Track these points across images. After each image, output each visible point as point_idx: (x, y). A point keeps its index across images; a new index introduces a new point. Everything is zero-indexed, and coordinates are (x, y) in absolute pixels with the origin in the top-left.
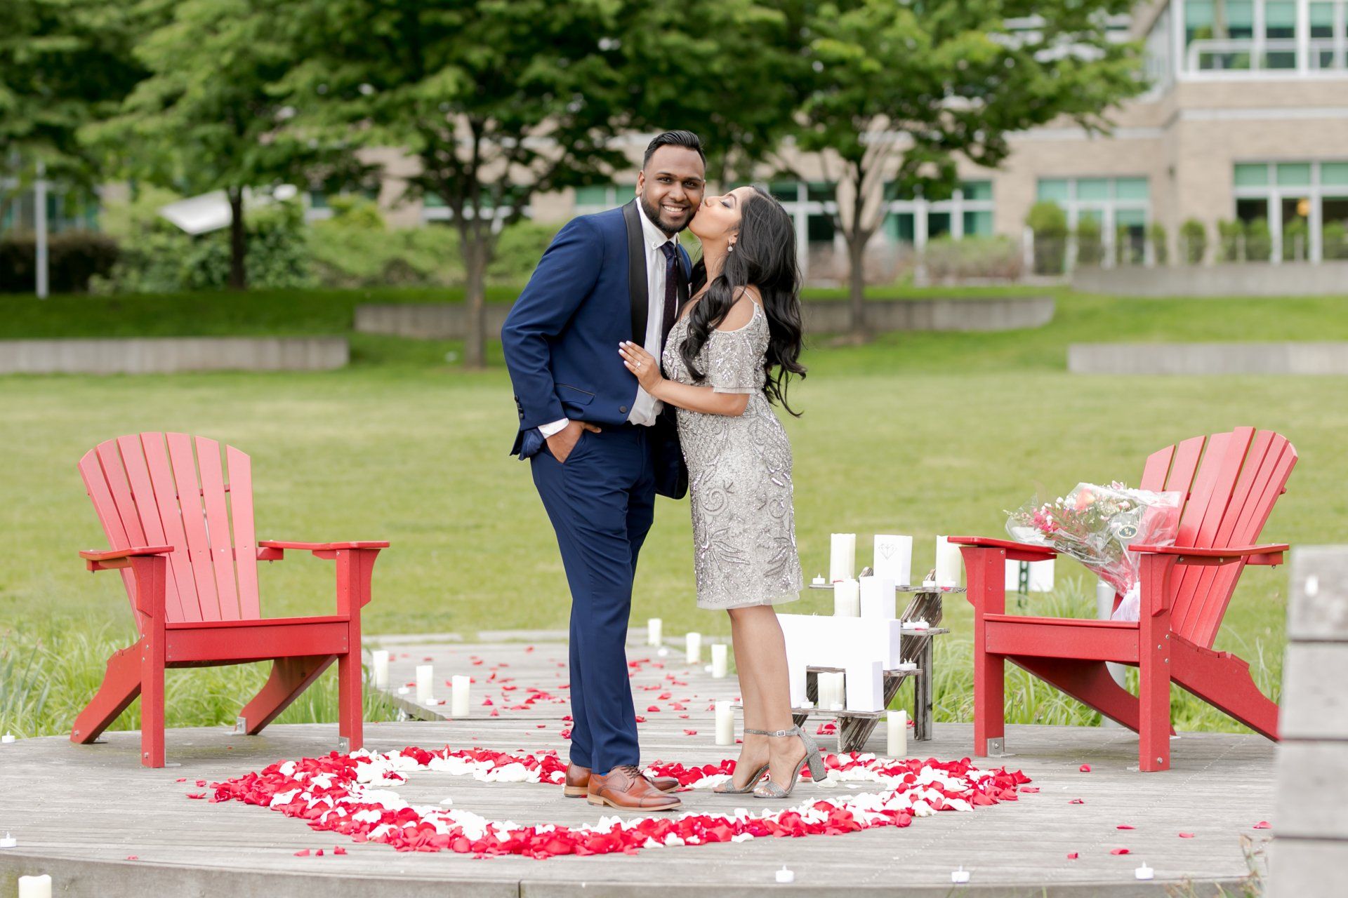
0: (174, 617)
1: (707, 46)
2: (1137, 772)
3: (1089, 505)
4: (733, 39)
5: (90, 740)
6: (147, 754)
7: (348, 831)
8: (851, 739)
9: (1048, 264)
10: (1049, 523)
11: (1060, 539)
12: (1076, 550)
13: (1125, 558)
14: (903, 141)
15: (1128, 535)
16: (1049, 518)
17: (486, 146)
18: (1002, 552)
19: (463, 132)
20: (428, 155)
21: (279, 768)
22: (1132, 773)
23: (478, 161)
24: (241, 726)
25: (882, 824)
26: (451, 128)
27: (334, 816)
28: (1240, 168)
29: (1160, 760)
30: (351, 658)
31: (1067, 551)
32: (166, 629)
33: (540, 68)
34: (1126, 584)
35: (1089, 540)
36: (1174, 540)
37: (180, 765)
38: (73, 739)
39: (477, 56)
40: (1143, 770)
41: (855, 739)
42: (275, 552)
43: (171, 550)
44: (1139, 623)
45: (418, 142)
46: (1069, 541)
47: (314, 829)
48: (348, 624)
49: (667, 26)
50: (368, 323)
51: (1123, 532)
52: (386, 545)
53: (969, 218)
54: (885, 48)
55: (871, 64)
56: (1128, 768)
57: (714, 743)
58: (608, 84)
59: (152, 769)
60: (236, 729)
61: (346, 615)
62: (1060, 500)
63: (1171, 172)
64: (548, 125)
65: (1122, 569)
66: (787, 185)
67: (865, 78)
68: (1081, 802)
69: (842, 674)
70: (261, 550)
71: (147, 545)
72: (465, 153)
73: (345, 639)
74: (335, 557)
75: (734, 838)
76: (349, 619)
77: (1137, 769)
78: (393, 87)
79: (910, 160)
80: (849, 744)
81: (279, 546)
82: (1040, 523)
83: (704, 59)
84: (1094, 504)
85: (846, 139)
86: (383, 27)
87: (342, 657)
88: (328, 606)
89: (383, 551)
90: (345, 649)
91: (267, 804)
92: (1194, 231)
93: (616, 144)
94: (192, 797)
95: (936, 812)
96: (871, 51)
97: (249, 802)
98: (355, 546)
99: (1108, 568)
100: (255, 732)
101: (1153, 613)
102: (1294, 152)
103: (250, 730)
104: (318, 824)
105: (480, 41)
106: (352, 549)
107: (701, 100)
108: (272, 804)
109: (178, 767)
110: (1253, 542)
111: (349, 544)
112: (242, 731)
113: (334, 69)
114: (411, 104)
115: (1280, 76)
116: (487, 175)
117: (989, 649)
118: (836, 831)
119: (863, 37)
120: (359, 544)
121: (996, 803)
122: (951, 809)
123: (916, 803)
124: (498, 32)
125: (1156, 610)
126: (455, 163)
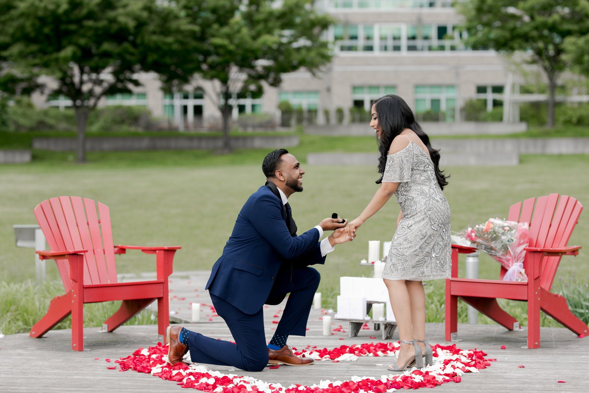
0: (87, 282)
1: (170, 39)
2: (526, 349)
3: (491, 229)
4: (180, 37)
5: (40, 337)
6: (75, 345)
7: (201, 389)
8: (388, 333)
9: (285, 123)
10: (473, 237)
11: (479, 244)
12: (486, 248)
13: (509, 252)
14: (243, 76)
15: (511, 242)
16: (473, 234)
17: (85, 77)
18: (457, 250)
19: (76, 70)
20: (63, 80)
21: (141, 351)
22: (524, 349)
23: (82, 82)
24: (105, 328)
25: (448, 381)
26: (72, 69)
27: (189, 380)
28: (355, 88)
29: (537, 343)
30: (164, 300)
31: (482, 249)
32: (84, 288)
33: (106, 46)
34: (509, 264)
35: (493, 244)
36: (528, 244)
37: (90, 349)
38: (31, 336)
39: (82, 41)
40: (530, 348)
41: (389, 333)
42: (122, 250)
43: (86, 251)
44: (528, 283)
45: (59, 74)
46: (483, 244)
47: (182, 387)
48: (162, 284)
49: (154, 33)
50: (38, 145)
51: (508, 241)
52: (180, 248)
53: (253, 107)
54: (236, 41)
55: (232, 47)
56: (522, 347)
57: (322, 335)
58: (132, 54)
59: (78, 352)
60: (102, 330)
61: (162, 280)
62: (477, 226)
63: (329, 90)
64: (109, 69)
65: (508, 257)
66: (199, 92)
67: (230, 52)
68: (523, 367)
69: (383, 305)
70: (116, 249)
71: (74, 249)
72: (76, 80)
73: (162, 290)
74: (156, 253)
75: (388, 391)
76: (163, 282)
77: (526, 347)
78: (51, 53)
79: (246, 83)
80: (387, 336)
81: (124, 248)
82: (469, 237)
83: (169, 44)
84: (493, 228)
85: (222, 75)
86: (46, 30)
87: (160, 299)
88: (151, 276)
89: (178, 251)
90: (162, 295)
91: (149, 372)
92: (340, 112)
93: (135, 76)
94: (110, 368)
95: (464, 373)
96: (231, 42)
97: (139, 371)
98: (167, 249)
99: (501, 257)
100: (111, 331)
101: (535, 278)
102: (374, 82)
103: (110, 330)
104: (182, 384)
105: (83, 36)
106: (165, 250)
107: (168, 60)
108: (152, 372)
109: (89, 351)
110: (565, 246)
111: (163, 248)
112: (106, 330)
113: (27, 46)
114: (57, 60)
115: (368, 54)
116: (86, 88)
117: (453, 293)
118: (431, 386)
119: (229, 37)
120: (168, 248)
121: (486, 368)
122: (469, 372)
123: (455, 369)
124: (90, 33)
125: (536, 277)
126: (72, 84)
